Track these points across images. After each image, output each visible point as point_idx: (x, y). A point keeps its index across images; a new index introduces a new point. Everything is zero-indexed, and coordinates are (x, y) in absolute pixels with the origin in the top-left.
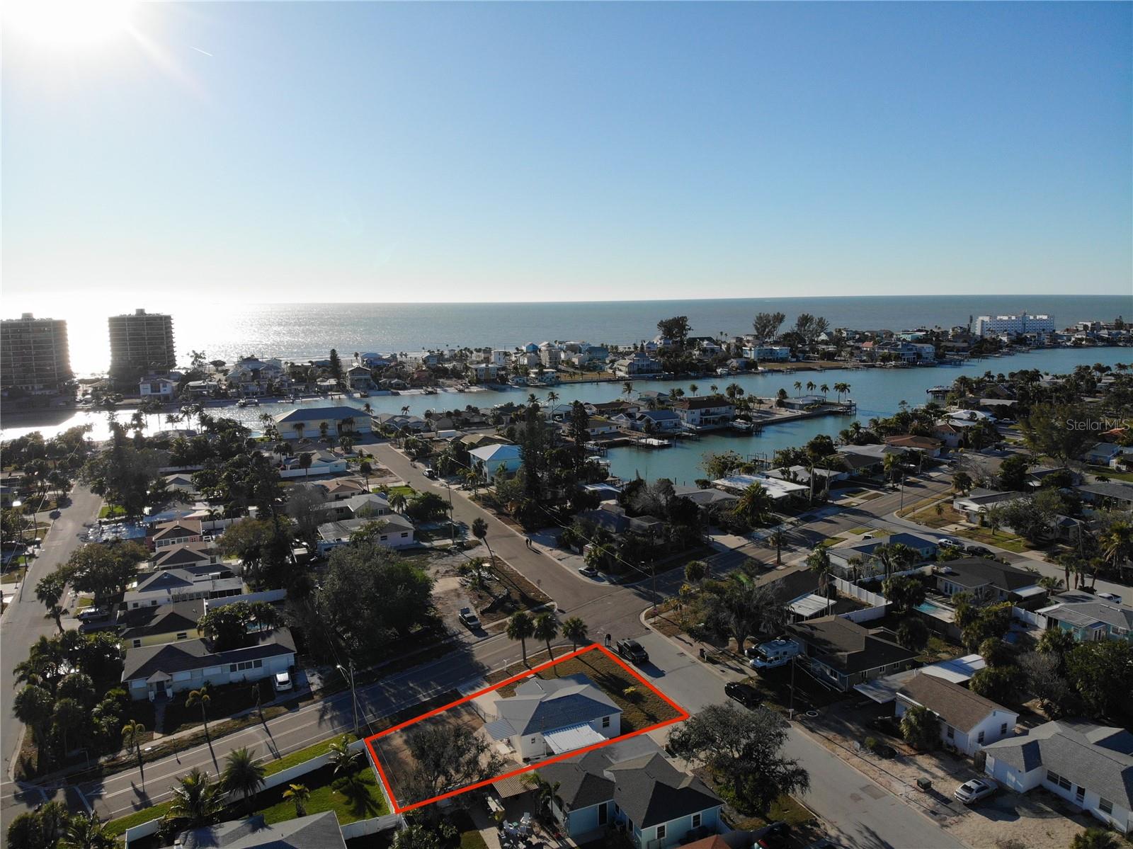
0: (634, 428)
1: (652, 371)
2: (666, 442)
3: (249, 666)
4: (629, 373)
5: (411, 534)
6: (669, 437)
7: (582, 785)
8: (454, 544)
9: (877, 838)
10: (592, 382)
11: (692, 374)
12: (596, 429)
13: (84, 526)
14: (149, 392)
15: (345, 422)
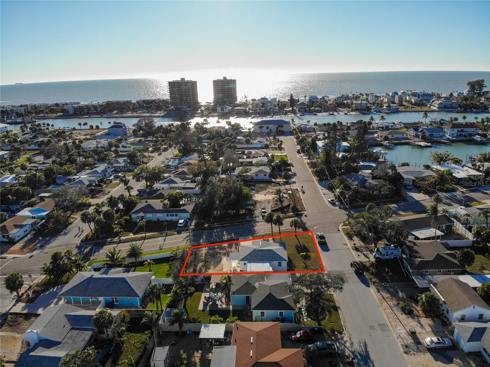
0: (417, 136)
1: (453, 108)
2: (429, 144)
3: (173, 215)
4: (439, 108)
5: (268, 175)
6: (432, 143)
7: (242, 286)
8: (283, 181)
9: (366, 348)
10: (416, 112)
11: (474, 110)
12: (395, 135)
13: (166, 159)
14: (220, 111)
15: (279, 126)
